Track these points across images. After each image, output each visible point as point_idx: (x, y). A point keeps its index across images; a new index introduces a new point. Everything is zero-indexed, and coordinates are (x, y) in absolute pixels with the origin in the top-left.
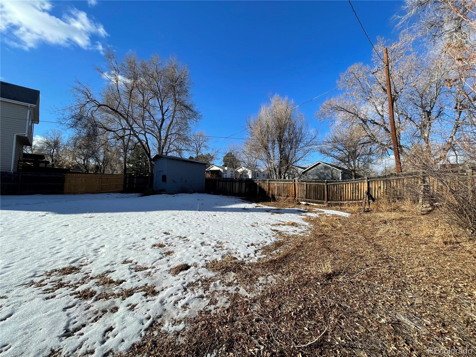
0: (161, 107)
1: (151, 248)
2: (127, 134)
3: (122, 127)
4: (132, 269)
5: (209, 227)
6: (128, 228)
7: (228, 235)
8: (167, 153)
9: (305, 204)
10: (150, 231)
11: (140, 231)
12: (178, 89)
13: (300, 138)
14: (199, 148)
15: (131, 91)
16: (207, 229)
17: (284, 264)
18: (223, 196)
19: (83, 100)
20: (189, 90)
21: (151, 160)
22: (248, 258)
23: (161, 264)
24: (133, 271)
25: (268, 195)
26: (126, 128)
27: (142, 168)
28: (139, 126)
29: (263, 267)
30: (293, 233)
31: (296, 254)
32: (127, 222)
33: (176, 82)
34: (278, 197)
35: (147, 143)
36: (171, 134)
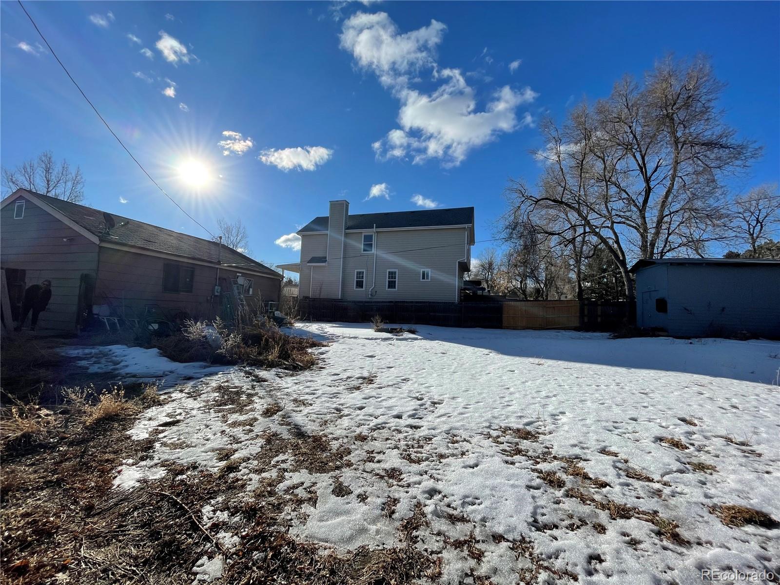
0: (642, 168)
1: (654, 442)
2: (579, 234)
3: (571, 224)
4: (620, 469)
6: (599, 392)
8: (662, 253)
10: (645, 407)
11: (624, 402)
12: (680, 116)
14: (758, 227)
15: (583, 161)
19: (518, 201)
20: (712, 106)
21: (626, 272)
23: (684, 484)
24: (622, 473)
26: (577, 223)
27: (609, 287)
28: (601, 215)
32: (595, 381)
33: (674, 104)
35: (617, 242)
36: (670, 214)
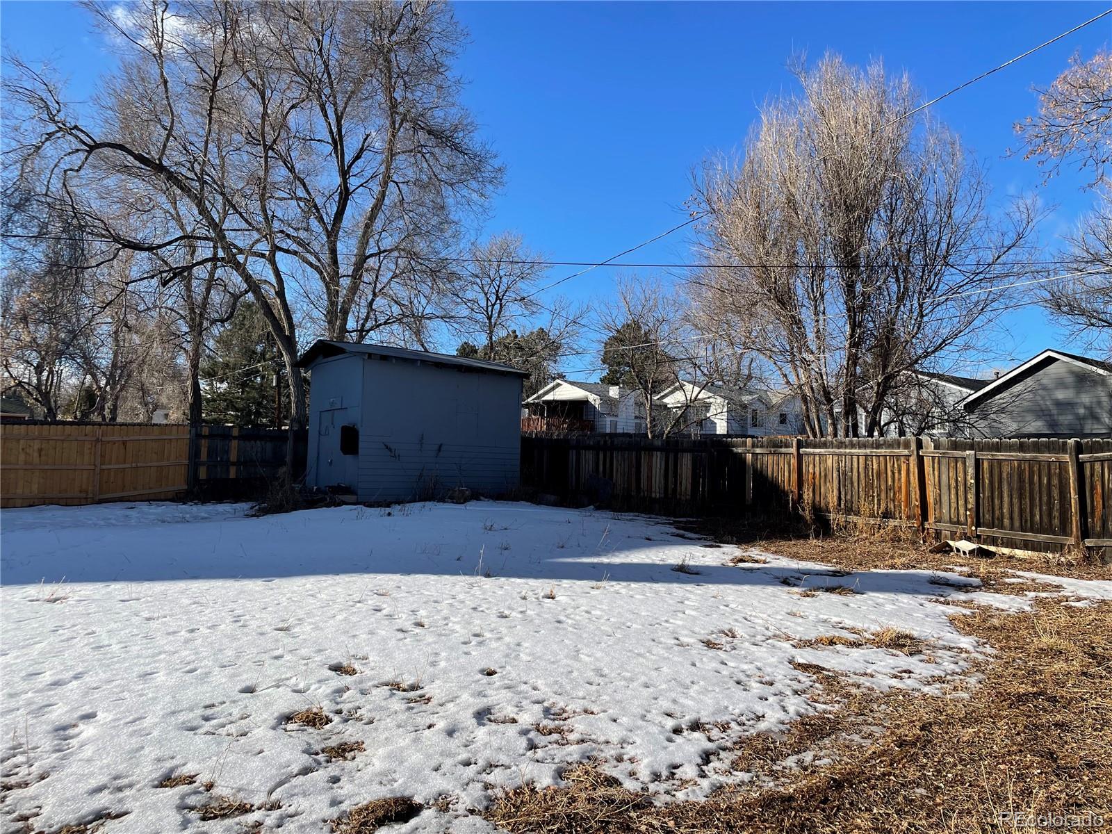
0: (337, 142)
1: (274, 728)
2: (199, 259)
3: (182, 227)
4: (192, 808)
5: (519, 645)
6: (191, 645)
7: (597, 680)
8: (362, 332)
9: (971, 552)
10: (277, 658)
11: (238, 657)
12: (402, 59)
13: (944, 246)
14: (497, 306)
15: (216, 79)
16: (507, 656)
17: (828, 818)
18: (597, 514)
19: (33, 130)
20: (447, 63)
21: (296, 365)
22: (671, 782)
23: (304, 794)
24: (194, 815)
25: (795, 508)
26: (199, 233)
27: (264, 397)
28: (250, 224)
29: (728, 823)
30: (894, 682)
31: (889, 774)
32: (190, 619)
33: (393, 32)
34: (841, 518)
35: (281, 294)
36: (379, 254)
